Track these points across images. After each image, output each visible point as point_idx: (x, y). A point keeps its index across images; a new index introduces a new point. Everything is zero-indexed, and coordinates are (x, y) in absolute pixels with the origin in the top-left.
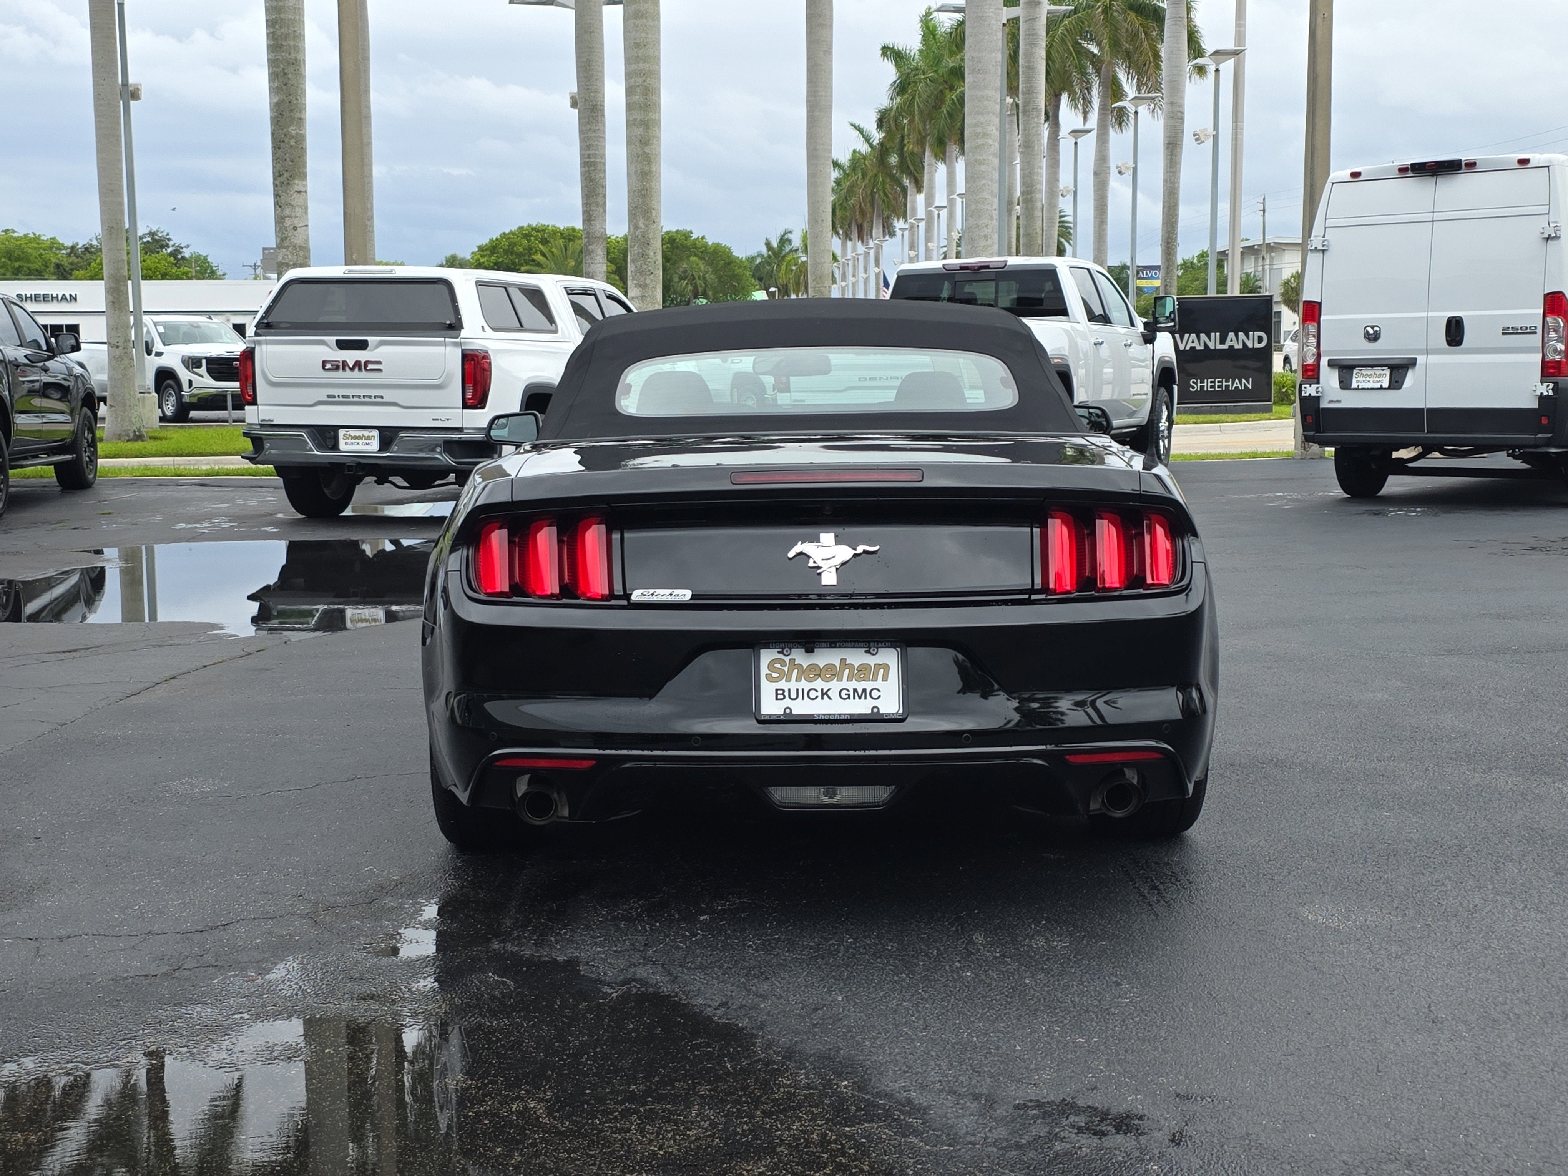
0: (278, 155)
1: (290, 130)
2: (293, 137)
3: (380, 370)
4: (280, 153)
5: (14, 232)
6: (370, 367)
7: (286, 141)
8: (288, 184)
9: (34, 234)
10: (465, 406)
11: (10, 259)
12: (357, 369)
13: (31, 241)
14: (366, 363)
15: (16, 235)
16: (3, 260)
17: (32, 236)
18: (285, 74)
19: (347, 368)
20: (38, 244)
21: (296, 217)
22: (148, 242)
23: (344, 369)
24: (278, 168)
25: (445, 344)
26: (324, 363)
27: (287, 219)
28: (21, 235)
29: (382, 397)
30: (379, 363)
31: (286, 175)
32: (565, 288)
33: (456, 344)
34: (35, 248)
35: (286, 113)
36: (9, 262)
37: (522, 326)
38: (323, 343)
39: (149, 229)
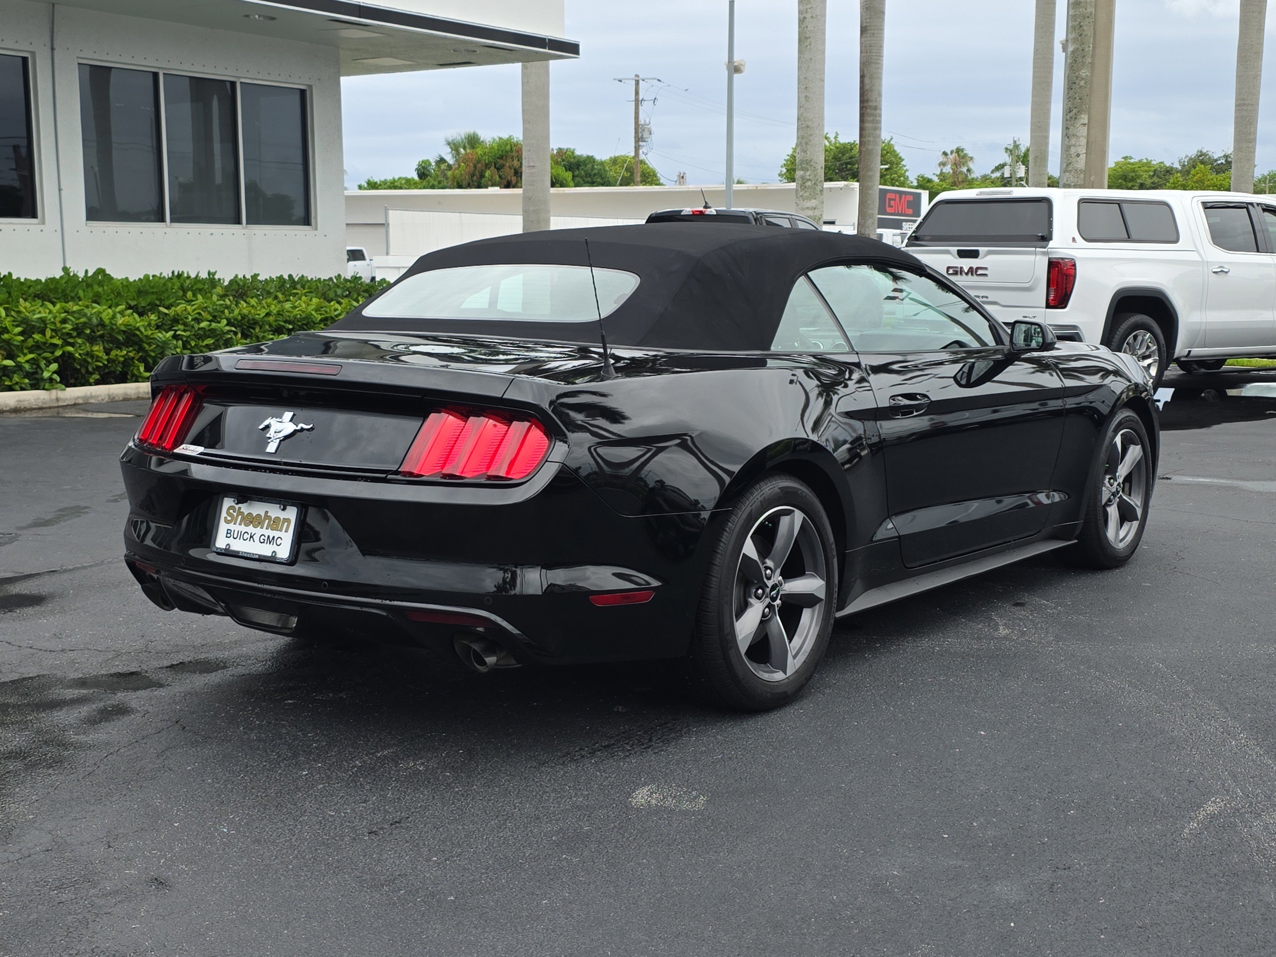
0: (1070, 95)
1: (1081, 73)
2: (1083, 79)
3: (985, 275)
4: (1071, 92)
5: (1131, 158)
6: (980, 272)
7: (1077, 83)
8: (1076, 118)
9: (1147, 159)
10: (1048, 306)
11: (1125, 180)
12: (970, 274)
13: (1144, 165)
14: (978, 268)
15: (1132, 161)
16: (1120, 181)
17: (1145, 161)
18: (1081, 26)
19: (964, 274)
20: (1149, 167)
21: (1079, 145)
22: (1222, 163)
23: (961, 274)
24: (1069, 106)
25: (1035, 253)
26: (948, 268)
27: (1072, 147)
28: (1137, 160)
29: (987, 297)
30: (986, 269)
31: (1075, 111)
32: (1203, 203)
33: (1044, 254)
34: (1146, 171)
35: (1079, 60)
36: (1124, 183)
37: (1129, 238)
38: (948, 252)
39: (1224, 153)
